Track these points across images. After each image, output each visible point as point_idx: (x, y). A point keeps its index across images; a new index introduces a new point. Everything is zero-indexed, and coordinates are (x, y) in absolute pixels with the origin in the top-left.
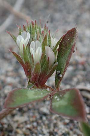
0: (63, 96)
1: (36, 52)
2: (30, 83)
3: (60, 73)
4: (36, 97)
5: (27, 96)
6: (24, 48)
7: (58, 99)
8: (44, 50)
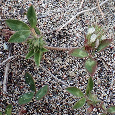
0: (92, 61)
1: (93, 39)
2: (84, 47)
3: (96, 51)
4: (82, 56)
5: (79, 53)
6: (89, 34)
7: (89, 61)
8: (96, 40)
